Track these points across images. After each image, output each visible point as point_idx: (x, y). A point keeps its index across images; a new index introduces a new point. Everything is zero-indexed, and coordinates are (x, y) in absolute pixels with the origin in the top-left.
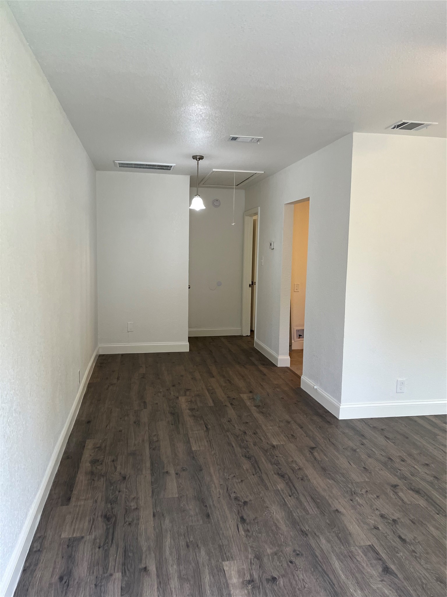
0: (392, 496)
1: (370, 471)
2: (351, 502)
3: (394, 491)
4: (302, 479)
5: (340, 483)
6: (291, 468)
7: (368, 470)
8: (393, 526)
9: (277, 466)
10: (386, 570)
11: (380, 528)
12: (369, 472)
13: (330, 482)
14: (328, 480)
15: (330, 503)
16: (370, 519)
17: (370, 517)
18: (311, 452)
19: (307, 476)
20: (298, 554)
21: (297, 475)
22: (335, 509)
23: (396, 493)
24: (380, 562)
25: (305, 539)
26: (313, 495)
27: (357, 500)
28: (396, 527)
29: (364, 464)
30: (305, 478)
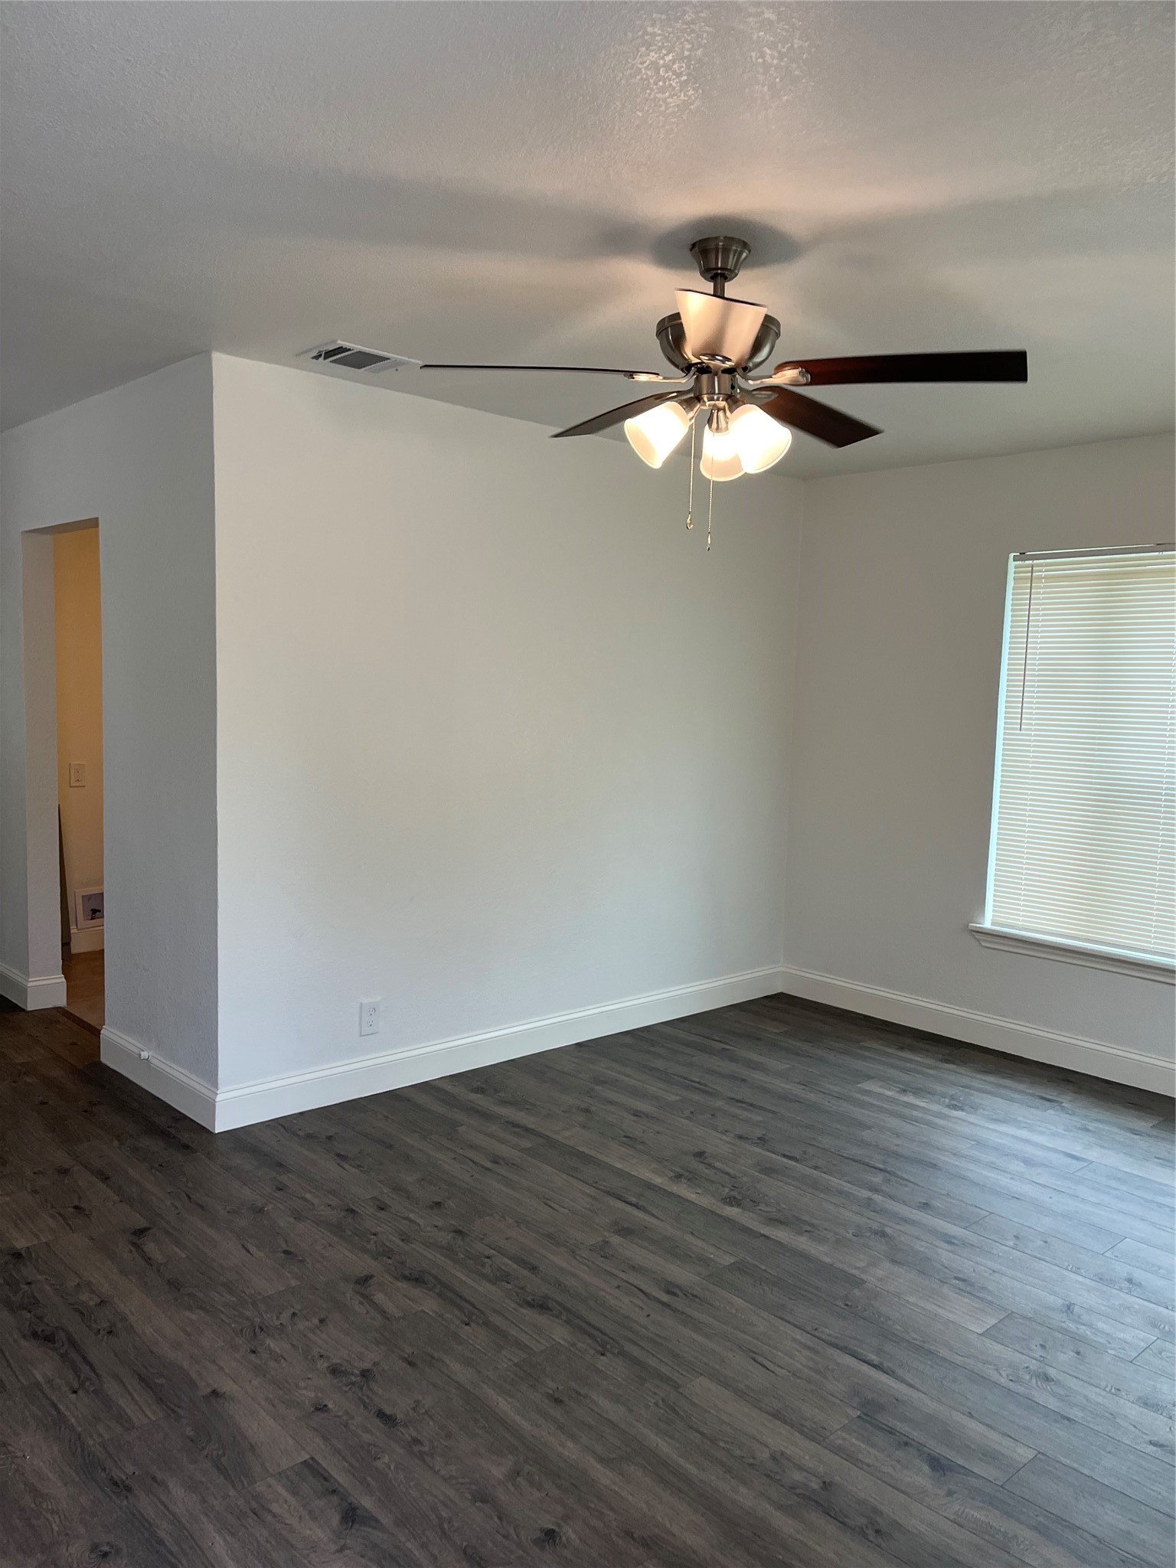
0: (357, 1308)
1: (301, 1258)
2: (253, 1357)
3: (362, 1295)
4: (110, 1333)
5: (223, 1313)
6: (75, 1306)
7: (296, 1256)
8: (361, 1388)
9: (29, 1312)
10: (351, 1516)
11: (330, 1406)
12: (300, 1261)
13: (194, 1317)
14: (187, 1313)
15: (194, 1376)
16: (305, 1388)
17: (302, 1384)
18: (134, 1244)
19: (124, 1319)
20: (105, 1555)
21: (95, 1321)
22: (209, 1390)
23: (367, 1298)
24: (335, 1499)
25: (125, 1502)
26: (145, 1367)
27: (269, 1345)
28: (371, 1390)
29: (286, 1242)
30: (119, 1325)
